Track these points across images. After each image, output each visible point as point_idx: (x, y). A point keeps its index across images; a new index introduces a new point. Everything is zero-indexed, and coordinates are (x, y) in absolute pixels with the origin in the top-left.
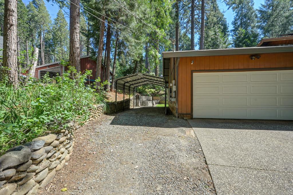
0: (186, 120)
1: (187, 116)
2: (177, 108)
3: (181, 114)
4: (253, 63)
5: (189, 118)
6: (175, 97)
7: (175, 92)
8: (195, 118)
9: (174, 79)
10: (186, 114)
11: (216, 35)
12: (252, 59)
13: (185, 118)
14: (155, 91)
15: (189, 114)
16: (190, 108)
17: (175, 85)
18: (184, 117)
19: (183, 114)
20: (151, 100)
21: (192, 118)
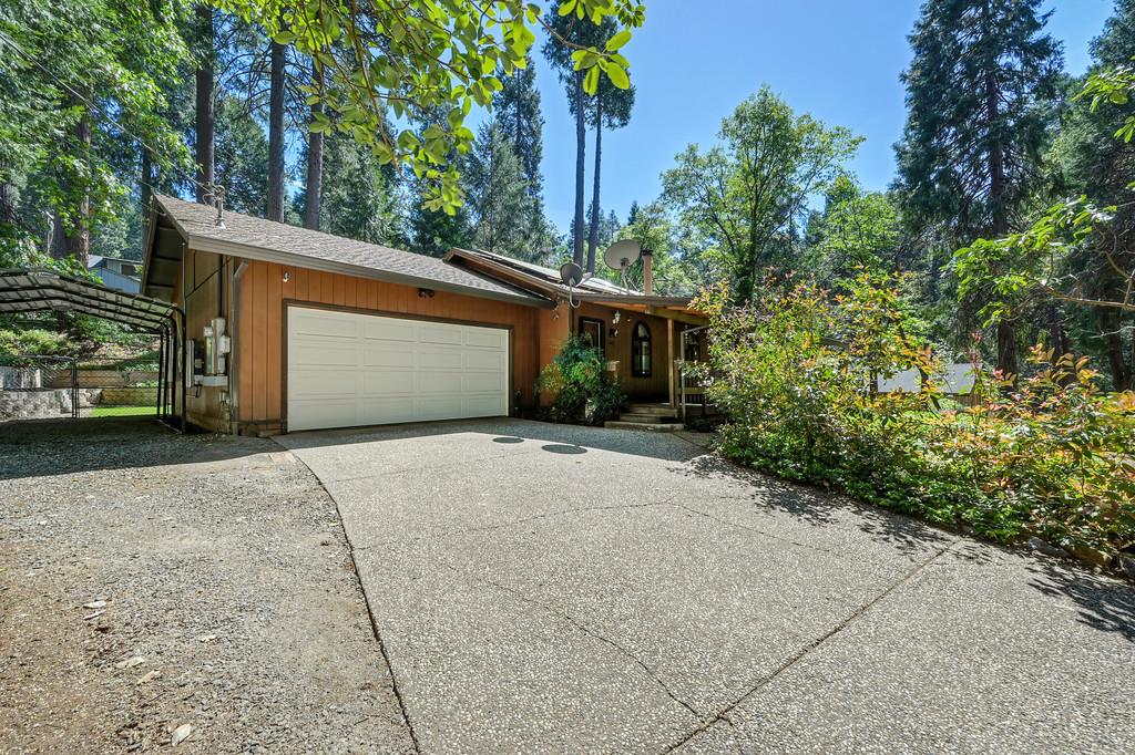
0: (268, 438)
1: (270, 426)
2: (236, 404)
3: (248, 423)
4: (423, 305)
5: (276, 432)
6: (226, 374)
7: (226, 356)
8: (292, 432)
9: (221, 315)
10: (267, 422)
11: (364, 173)
12: (420, 295)
13: (262, 434)
14: (61, 344)
15: (277, 421)
16: (278, 405)
17: (226, 333)
18: (260, 430)
19: (257, 423)
20: (39, 386)
21: (284, 432)
